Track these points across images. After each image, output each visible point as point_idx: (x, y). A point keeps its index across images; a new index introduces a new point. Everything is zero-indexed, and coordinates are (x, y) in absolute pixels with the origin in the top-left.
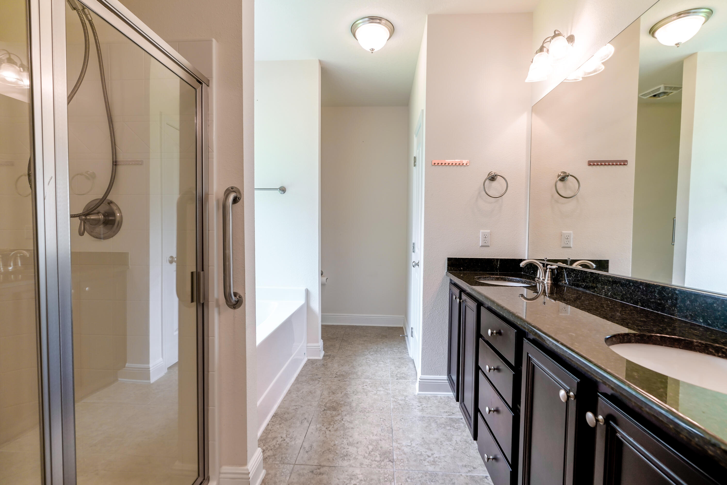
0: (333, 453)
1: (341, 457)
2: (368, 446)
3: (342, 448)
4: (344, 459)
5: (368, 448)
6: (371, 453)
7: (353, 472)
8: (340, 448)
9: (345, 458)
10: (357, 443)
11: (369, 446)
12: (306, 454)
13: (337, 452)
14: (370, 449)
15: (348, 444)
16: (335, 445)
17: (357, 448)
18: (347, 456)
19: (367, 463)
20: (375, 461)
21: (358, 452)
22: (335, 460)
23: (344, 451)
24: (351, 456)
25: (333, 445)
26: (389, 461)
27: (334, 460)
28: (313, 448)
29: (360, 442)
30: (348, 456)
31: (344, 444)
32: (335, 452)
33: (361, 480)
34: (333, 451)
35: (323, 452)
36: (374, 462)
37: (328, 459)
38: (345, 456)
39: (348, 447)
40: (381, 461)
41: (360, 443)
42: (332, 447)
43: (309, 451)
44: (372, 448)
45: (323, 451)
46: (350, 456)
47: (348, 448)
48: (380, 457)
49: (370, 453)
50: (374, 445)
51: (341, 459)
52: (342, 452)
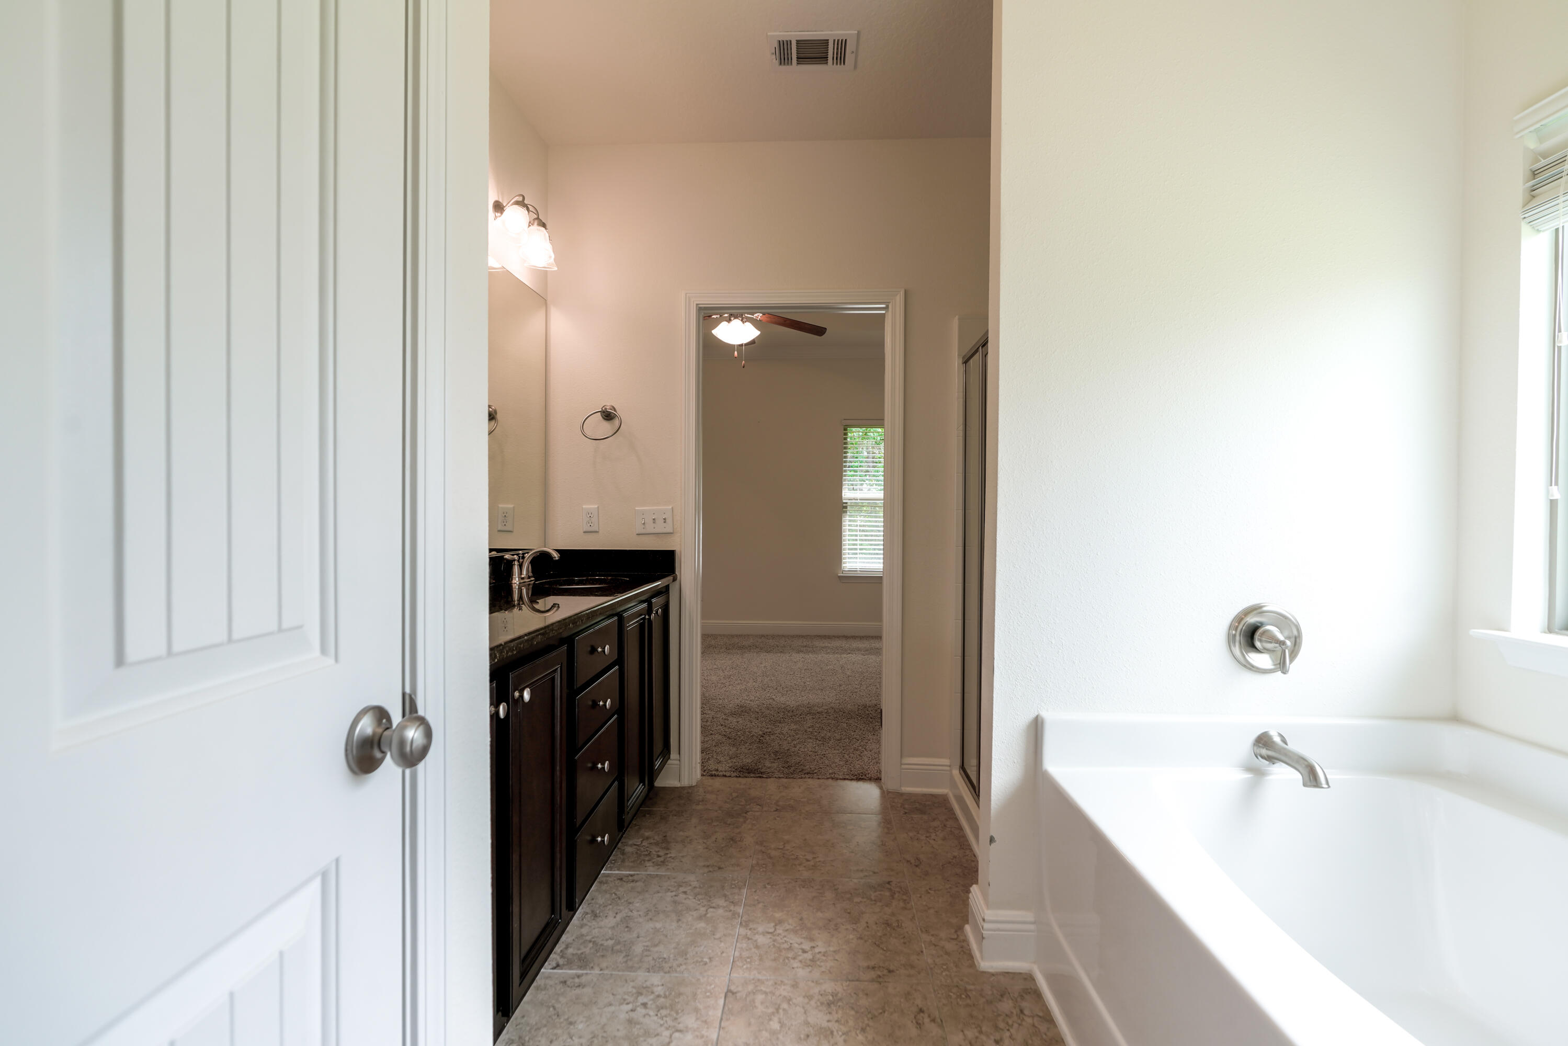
0: (862, 1010)
1: (840, 1000)
2: (781, 1027)
3: (842, 1022)
4: (833, 996)
5: (780, 1022)
6: (775, 1011)
7: (810, 972)
8: (847, 1022)
9: (831, 998)
10: (808, 1036)
11: (778, 1028)
12: (920, 1006)
13: (853, 1013)
14: (776, 1019)
15: (832, 1033)
16: (863, 1030)
17: (807, 1023)
18: (828, 1004)
19: (783, 987)
20: (766, 993)
21: (805, 1013)
22: (853, 994)
23: (837, 1013)
24: (819, 1004)
25: (868, 1028)
26: (736, 993)
27: (855, 993)
28: (914, 1022)
29: (800, 1038)
30: (825, 1002)
31: (840, 1033)
32: (857, 1012)
33: (794, 958)
34: (862, 1013)
35: (884, 1012)
36: (768, 990)
37: (867, 994)
38: (833, 1003)
39: (830, 1024)
40: (754, 993)
41: (802, 1036)
42: (868, 1025)
43: (918, 1013)
44: (771, 1023)
45: (886, 1013)
46: (822, 1004)
47: (828, 1021)
48: (753, 1001)
49: (777, 1010)
50: (766, 1030)
51: (840, 995)
52: (840, 1012)
